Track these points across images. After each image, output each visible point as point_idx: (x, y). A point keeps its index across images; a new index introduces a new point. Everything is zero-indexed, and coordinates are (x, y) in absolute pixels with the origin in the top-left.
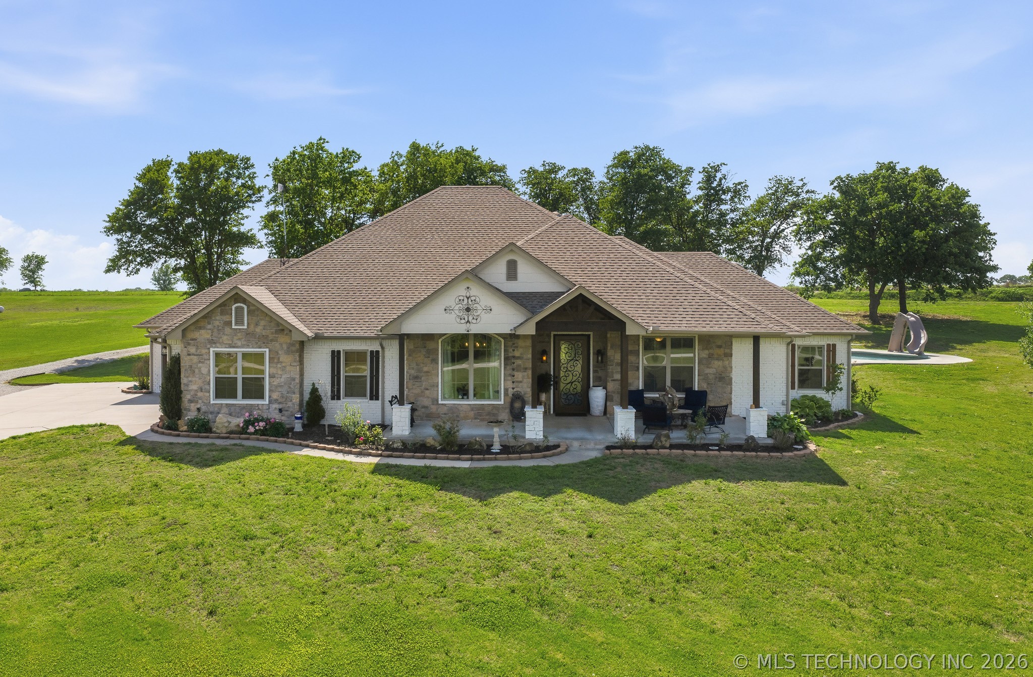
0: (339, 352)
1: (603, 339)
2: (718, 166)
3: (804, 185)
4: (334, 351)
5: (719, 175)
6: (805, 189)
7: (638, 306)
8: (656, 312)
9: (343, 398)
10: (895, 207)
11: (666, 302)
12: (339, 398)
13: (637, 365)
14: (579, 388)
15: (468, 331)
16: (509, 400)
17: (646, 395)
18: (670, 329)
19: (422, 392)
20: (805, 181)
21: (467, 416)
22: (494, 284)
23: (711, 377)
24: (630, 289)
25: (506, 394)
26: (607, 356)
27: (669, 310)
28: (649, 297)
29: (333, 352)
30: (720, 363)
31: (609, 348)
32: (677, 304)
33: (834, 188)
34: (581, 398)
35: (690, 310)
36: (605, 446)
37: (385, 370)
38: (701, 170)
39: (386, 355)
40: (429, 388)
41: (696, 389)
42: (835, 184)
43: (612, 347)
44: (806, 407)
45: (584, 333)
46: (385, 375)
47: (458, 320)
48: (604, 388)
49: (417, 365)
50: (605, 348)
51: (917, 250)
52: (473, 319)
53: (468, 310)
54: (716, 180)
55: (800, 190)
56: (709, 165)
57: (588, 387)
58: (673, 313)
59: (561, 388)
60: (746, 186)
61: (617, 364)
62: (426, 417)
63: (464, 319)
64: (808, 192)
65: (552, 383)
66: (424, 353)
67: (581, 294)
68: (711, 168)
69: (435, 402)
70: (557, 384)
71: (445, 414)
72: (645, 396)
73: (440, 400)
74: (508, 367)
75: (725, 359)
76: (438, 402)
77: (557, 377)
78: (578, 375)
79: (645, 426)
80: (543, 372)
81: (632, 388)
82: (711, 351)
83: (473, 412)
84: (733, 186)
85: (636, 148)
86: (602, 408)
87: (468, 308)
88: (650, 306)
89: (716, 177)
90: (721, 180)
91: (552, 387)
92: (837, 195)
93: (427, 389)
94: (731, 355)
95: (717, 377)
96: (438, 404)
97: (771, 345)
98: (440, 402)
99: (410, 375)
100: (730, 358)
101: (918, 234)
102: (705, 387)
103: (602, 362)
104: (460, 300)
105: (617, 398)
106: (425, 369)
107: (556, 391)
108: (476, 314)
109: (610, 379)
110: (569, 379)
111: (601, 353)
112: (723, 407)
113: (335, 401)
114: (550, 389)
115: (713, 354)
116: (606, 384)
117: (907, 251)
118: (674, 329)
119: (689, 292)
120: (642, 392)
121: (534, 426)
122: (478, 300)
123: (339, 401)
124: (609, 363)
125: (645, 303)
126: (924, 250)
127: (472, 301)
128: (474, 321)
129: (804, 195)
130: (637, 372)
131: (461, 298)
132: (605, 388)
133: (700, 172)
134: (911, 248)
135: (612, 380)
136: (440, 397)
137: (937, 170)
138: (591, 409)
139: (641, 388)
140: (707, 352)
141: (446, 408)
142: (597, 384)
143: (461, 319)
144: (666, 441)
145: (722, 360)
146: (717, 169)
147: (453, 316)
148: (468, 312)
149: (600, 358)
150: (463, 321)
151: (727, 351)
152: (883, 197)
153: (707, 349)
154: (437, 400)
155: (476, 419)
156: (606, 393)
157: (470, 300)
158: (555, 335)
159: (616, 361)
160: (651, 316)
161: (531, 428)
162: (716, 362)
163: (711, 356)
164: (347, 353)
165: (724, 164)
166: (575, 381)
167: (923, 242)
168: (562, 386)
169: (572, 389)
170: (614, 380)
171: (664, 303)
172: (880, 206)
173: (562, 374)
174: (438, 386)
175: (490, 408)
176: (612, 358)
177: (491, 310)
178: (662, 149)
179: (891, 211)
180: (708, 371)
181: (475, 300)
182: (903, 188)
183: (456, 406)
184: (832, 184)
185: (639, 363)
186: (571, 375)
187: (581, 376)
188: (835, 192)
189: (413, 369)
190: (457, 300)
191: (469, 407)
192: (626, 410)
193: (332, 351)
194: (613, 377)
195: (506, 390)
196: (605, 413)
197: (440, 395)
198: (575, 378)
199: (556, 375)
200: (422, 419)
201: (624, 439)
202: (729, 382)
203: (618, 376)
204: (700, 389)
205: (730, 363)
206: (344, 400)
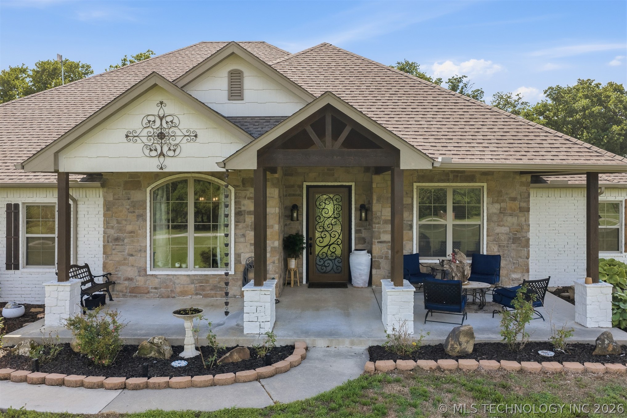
0: (17, 206)
1: (368, 190)
2: (460, 78)
3: (520, 98)
4: (11, 204)
5: (461, 85)
6: (520, 101)
7: (417, 133)
8: (444, 141)
9: (24, 268)
10: (596, 109)
11: (456, 129)
12: (17, 267)
13: (410, 223)
14: (339, 252)
15: (161, 168)
16: (242, 269)
17: (423, 261)
18: (467, 161)
19: (125, 259)
20: (521, 96)
21: (186, 291)
22: (209, 105)
23: (503, 238)
24: (403, 113)
25: (238, 261)
26: (372, 211)
27: (462, 137)
28: (432, 123)
29: (9, 206)
30: (514, 220)
31: (374, 201)
32: (473, 130)
33: (548, 96)
34: (340, 265)
35: (493, 137)
36: (367, 347)
37: (79, 229)
38: (447, 81)
39: (79, 209)
40: (134, 253)
41: (485, 253)
42: (548, 93)
43: (378, 200)
44: (615, 274)
45: (344, 184)
46: (79, 236)
47: (147, 152)
48: (368, 252)
49: (118, 222)
50: (370, 202)
51: (616, 141)
52: (170, 149)
53: (161, 136)
54: (459, 89)
55: (517, 103)
56: (453, 78)
57: (350, 251)
58: (469, 141)
59: (317, 253)
60: (482, 92)
61: (385, 222)
62: (130, 292)
63: (156, 150)
64: (522, 104)
65: (305, 245)
66: (128, 207)
67: (328, 104)
68: (455, 79)
69: (142, 273)
70: (310, 247)
71: (156, 288)
72: (421, 261)
73: (148, 269)
74: (241, 225)
75: (521, 214)
76: (146, 272)
77: (311, 239)
78: (337, 236)
79: (427, 310)
80: (294, 232)
81: (406, 252)
82: (503, 205)
83: (193, 286)
84: (471, 93)
85: (399, 63)
86: (366, 278)
87: (161, 133)
88: (433, 133)
89: (459, 86)
90: (462, 88)
91: (305, 252)
92: (550, 102)
93: (132, 255)
94: (528, 210)
95: (510, 238)
96: (146, 275)
97: (573, 198)
98: (149, 272)
99: (108, 237)
100: (526, 213)
101: (615, 128)
102: (496, 250)
103: (366, 219)
104: (149, 121)
105: (385, 265)
106: (129, 228)
107: (310, 256)
108: (173, 143)
109: (376, 241)
110: (326, 241)
111: (365, 208)
112: (543, 280)
113: (12, 271)
114: (302, 254)
115: (505, 209)
116: (371, 248)
117: (608, 142)
118: (473, 161)
119: (486, 116)
120: (417, 256)
121: (256, 314)
122: (176, 121)
123: (17, 271)
124: (374, 220)
125: (426, 130)
126: (621, 140)
127: (167, 122)
128: (171, 153)
129: (519, 106)
130: (410, 232)
131: (151, 118)
132: (370, 252)
133: (446, 83)
134: (611, 139)
135: (378, 242)
136: (148, 266)
137: (621, 85)
138: (353, 278)
139: (415, 252)
140: (497, 206)
141: (157, 281)
142: (360, 246)
143: (151, 150)
144: (468, 342)
145: (516, 216)
146: (459, 80)
147: (139, 146)
148: (162, 139)
149: (363, 215)
150: (154, 153)
151: (523, 205)
152: (585, 102)
153: (497, 202)
154: (145, 270)
155: (197, 294)
156: (372, 259)
157: (164, 122)
158: (308, 187)
159: (383, 218)
160: (437, 145)
161: (253, 317)
162: (509, 219)
163: (502, 212)
164: (29, 208)
165: (465, 77)
166: (333, 244)
167: (620, 134)
168: (318, 249)
169: (329, 253)
170: (381, 242)
171: (454, 130)
172: (584, 109)
173: (317, 235)
174: (145, 251)
175: (217, 279)
176: (379, 214)
177: (196, 136)
178: (418, 65)
179: (593, 112)
180: (498, 230)
181: (172, 122)
182: (598, 96)
183: (171, 277)
184: (545, 93)
185: (412, 221)
186: (328, 235)
187: (341, 237)
188: (547, 98)
189: (112, 228)
190: (145, 121)
191: (188, 279)
192: (400, 288)
193: (7, 204)
194: (380, 238)
195: (238, 256)
196: (370, 283)
197: (148, 262)
198: (333, 240)
199: (310, 236)
200: (124, 296)
201: (398, 338)
202: (526, 244)
203: (387, 237)
204: (491, 253)
205: (527, 220)
206: (25, 270)
